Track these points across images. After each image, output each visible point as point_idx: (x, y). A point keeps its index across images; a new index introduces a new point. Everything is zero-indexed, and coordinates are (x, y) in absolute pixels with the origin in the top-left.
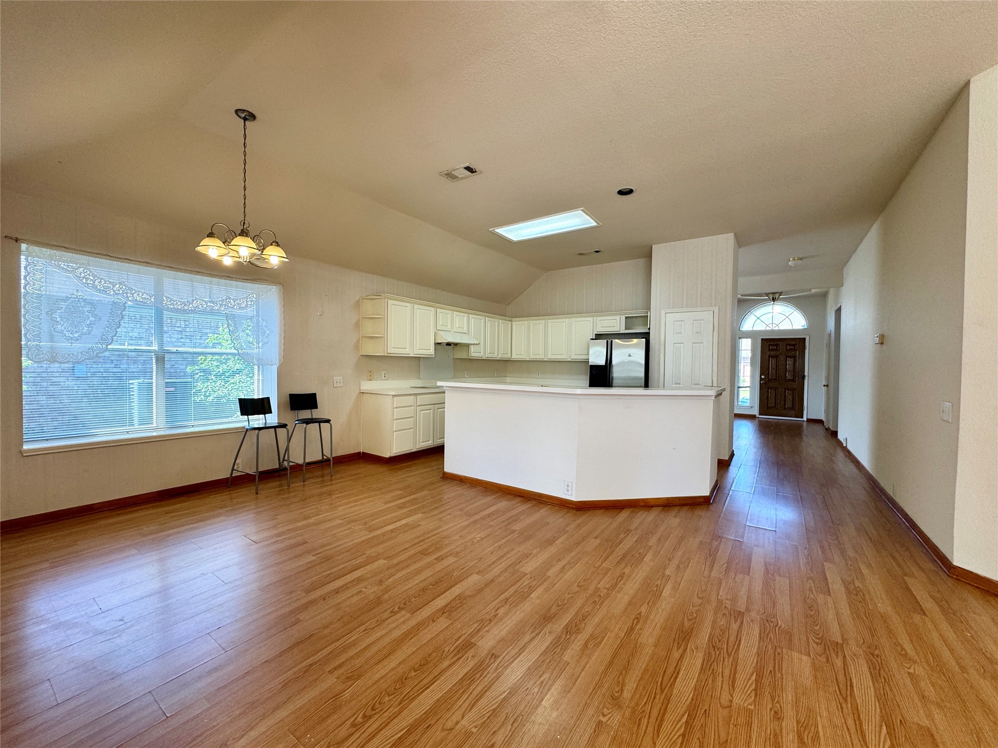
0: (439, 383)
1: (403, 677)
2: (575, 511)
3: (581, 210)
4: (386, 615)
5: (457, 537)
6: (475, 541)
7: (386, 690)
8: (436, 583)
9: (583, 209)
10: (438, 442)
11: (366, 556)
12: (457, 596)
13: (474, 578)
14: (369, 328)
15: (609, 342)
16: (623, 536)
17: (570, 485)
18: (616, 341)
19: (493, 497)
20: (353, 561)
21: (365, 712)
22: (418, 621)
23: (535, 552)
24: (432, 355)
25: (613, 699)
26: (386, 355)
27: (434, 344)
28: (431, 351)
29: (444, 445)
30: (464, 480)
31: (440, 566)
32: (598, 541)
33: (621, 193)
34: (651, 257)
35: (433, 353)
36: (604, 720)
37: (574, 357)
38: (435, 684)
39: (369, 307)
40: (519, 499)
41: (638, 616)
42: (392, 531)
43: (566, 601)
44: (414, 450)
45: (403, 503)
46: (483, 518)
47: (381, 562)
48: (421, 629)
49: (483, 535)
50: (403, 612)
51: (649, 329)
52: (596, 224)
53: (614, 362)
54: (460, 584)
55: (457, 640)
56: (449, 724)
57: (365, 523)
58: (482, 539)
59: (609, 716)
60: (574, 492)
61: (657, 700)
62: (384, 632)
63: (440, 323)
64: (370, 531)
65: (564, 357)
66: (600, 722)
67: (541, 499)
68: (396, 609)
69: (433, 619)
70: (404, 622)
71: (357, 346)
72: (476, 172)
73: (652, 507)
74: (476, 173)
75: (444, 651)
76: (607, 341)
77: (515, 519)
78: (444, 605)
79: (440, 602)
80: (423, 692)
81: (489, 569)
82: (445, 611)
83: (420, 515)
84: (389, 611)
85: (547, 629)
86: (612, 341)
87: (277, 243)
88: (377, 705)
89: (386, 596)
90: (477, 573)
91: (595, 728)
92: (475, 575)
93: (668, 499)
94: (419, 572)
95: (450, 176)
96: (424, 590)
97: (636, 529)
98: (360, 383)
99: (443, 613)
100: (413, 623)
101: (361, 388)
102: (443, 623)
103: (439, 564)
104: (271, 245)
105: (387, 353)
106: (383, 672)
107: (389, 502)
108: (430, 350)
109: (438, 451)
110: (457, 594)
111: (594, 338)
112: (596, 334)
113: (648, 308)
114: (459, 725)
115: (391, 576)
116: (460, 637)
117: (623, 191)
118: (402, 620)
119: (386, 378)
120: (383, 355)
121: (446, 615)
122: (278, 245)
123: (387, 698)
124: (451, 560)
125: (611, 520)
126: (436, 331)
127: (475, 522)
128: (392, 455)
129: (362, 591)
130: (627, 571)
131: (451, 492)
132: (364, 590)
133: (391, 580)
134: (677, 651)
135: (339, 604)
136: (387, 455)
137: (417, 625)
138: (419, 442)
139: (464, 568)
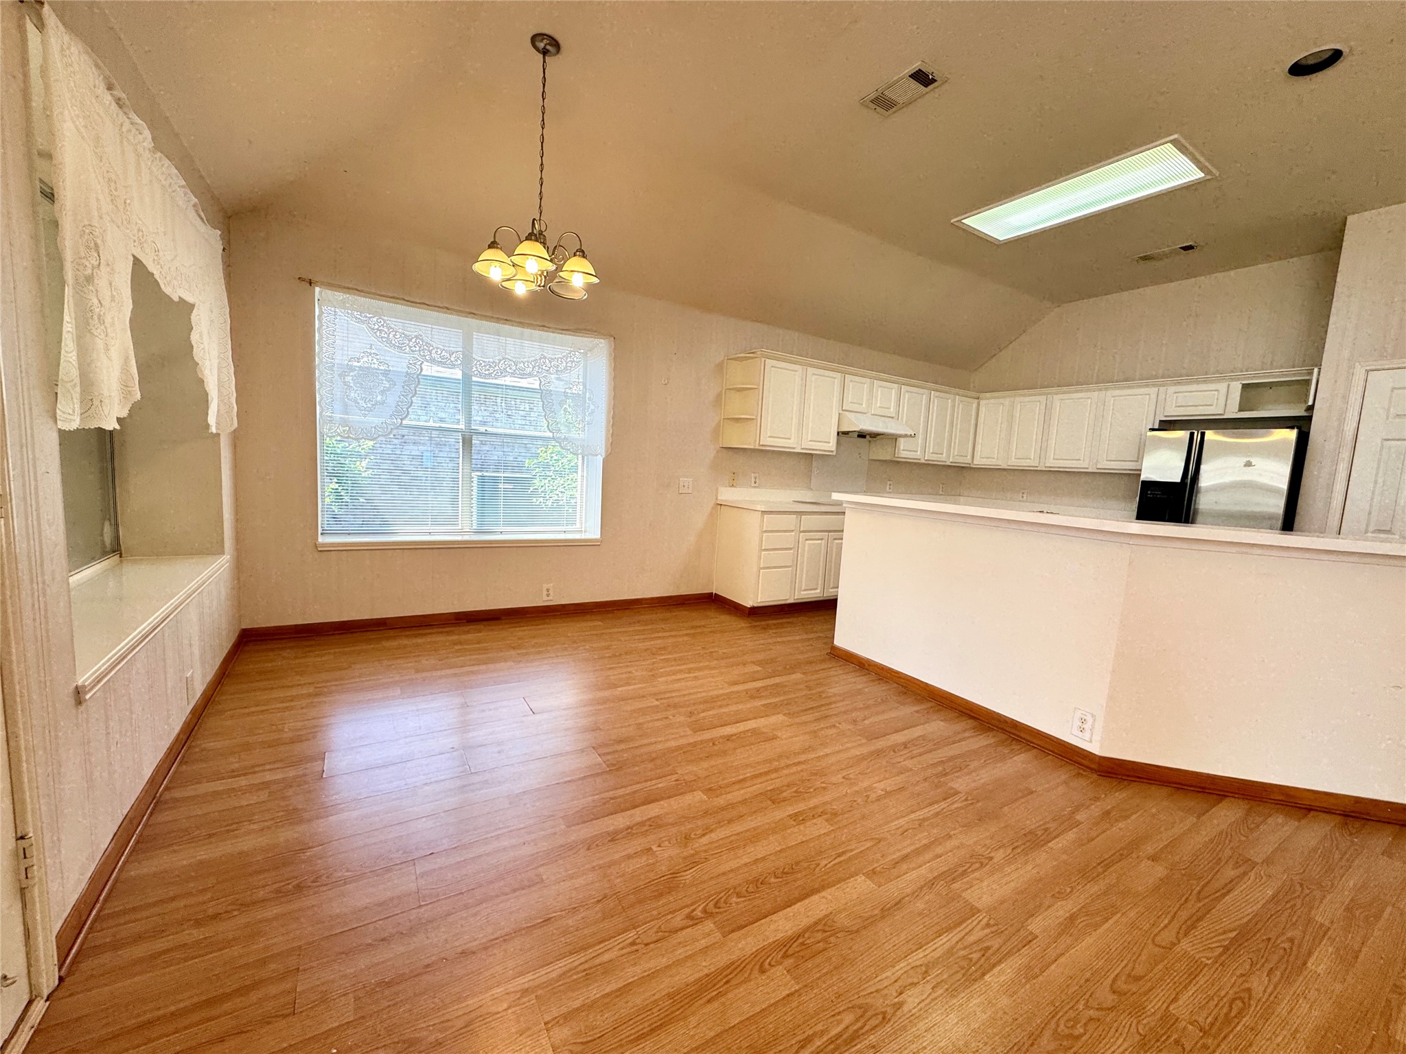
0: (836, 496)
2: (1095, 776)
3: (1171, 142)
4: (678, 920)
5: (837, 778)
6: (873, 796)
8: (786, 873)
9: (1176, 136)
10: (828, 594)
11: (674, 777)
12: (820, 920)
13: (859, 886)
14: (735, 406)
15: (1197, 437)
16: (1230, 873)
17: (1090, 720)
18: (1210, 435)
19: (916, 708)
20: (654, 782)
22: (734, 957)
23: (999, 856)
24: (832, 451)
26: (757, 447)
27: (836, 434)
28: (831, 445)
29: (836, 600)
30: (867, 666)
31: (797, 835)
32: (1160, 870)
33: (1299, 70)
35: (834, 448)
37: (1106, 464)
39: (737, 374)
40: (971, 723)
42: (729, 738)
44: (791, 601)
45: (758, 690)
46: (894, 749)
47: (699, 796)
48: (733, 982)
49: (889, 784)
50: (709, 925)
51: (1311, 408)
52: (1200, 175)
53: (1205, 481)
54: (829, 890)
57: (691, 714)
58: (888, 794)
60: (1096, 737)
62: (664, 961)
63: (849, 397)
64: (695, 731)
65: (1084, 464)
67: (1018, 733)
68: (698, 913)
69: (761, 962)
70: (705, 951)
71: (717, 432)
72: (934, 81)
73: (1310, 810)
74: (936, 84)
76: (1192, 434)
77: (958, 765)
78: (790, 933)
79: (782, 925)
81: (895, 872)
82: (790, 952)
83: (781, 717)
84: (684, 912)
86: (1203, 435)
89: (688, 876)
90: (867, 875)
92: (864, 877)
93: (1358, 800)
94: (755, 836)
95: (883, 103)
96: (759, 882)
97: (1268, 861)
98: (717, 489)
99: (785, 956)
100: (721, 959)
101: (719, 498)
102: (779, 982)
103: (796, 830)
105: (759, 445)
107: (736, 683)
108: (829, 443)
109: (827, 607)
110: (821, 915)
111: (1157, 427)
112: (1160, 421)
113: (1316, 359)
115: (708, 830)
117: (1304, 62)
119: (757, 485)
120: (752, 447)
121: (791, 961)
122: (584, 256)
124: (818, 827)
125: (1192, 819)
126: (841, 412)
127: (878, 753)
128: (755, 605)
129: (650, 850)
131: (843, 682)
132: (654, 848)
133: (705, 840)
135: (609, 865)
136: (749, 603)
137: (728, 967)
138: (800, 590)
139: (843, 853)
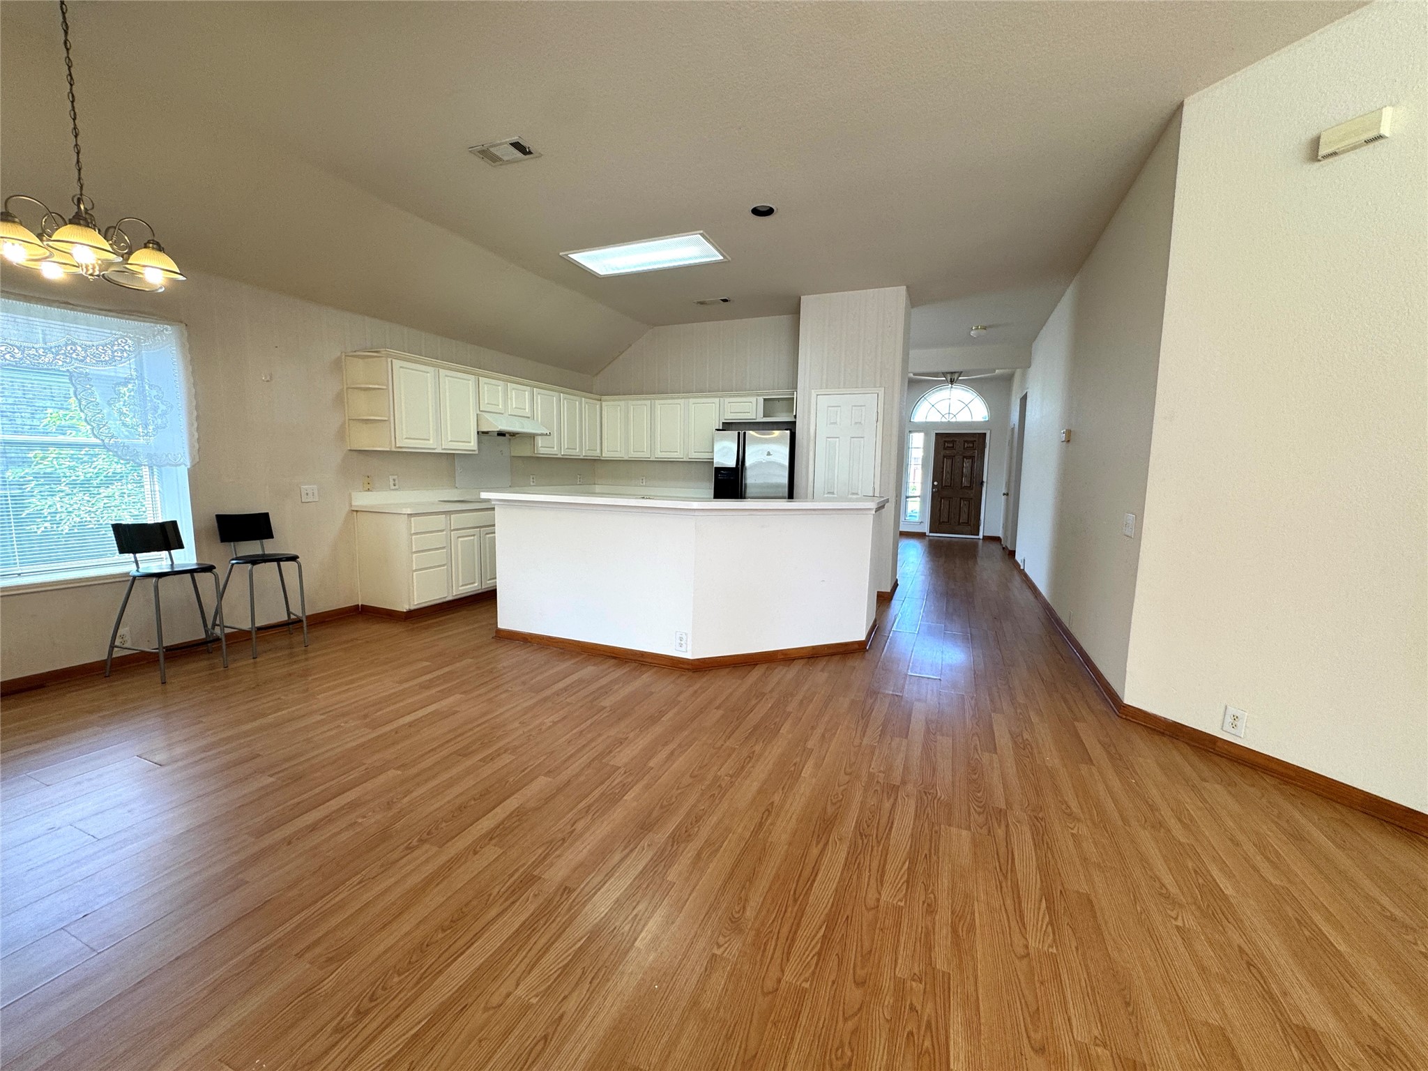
0: (484, 495)
1: (423, 944)
2: (691, 673)
3: (700, 234)
4: (396, 855)
5: (516, 724)
6: (544, 728)
7: (395, 967)
8: (483, 795)
9: (702, 232)
10: (487, 585)
11: (363, 767)
12: (514, 811)
13: (542, 781)
14: (360, 405)
15: (742, 433)
16: (754, 702)
17: (684, 637)
18: (750, 433)
19: (573, 661)
20: (343, 777)
21: (359, 1005)
22: (450, 856)
23: (631, 735)
24: (474, 451)
25: (732, 922)
26: (394, 449)
27: (476, 433)
28: (472, 444)
29: (496, 590)
30: (530, 639)
31: (487, 771)
32: (721, 712)
33: (756, 212)
34: (799, 313)
35: (476, 448)
36: (718, 952)
37: (694, 455)
38: (475, 945)
39: (358, 371)
40: (612, 661)
41: (770, 807)
42: (410, 725)
43: (674, 800)
44: (450, 598)
45: (430, 680)
46: (557, 694)
47: (392, 773)
48: (454, 868)
49: (555, 717)
50: (426, 846)
51: (795, 417)
52: (722, 258)
53: (748, 463)
54: (518, 793)
55: (511, 876)
56: (496, 1000)
57: (365, 716)
58: (555, 723)
59: (726, 945)
60: (689, 648)
61: (788, 914)
62: (393, 880)
63: (485, 398)
64: (374, 728)
65: (679, 455)
66: (714, 955)
67: (644, 660)
68: (414, 843)
69: (474, 850)
70: (427, 861)
71: (341, 434)
72: (530, 153)
73: (794, 660)
74: (531, 156)
75: (490, 895)
76: (739, 433)
77: (605, 691)
78: (492, 826)
79: (486, 824)
80: (455, 960)
81: (564, 767)
82: (495, 835)
83: (458, 696)
84: (402, 847)
85: (645, 843)
86: (745, 433)
87: (158, 244)
88: (380, 992)
89: (398, 826)
90: (546, 775)
91: (706, 966)
92: (543, 777)
93: (814, 648)
94: (451, 783)
95: (486, 154)
96: (461, 808)
97: (771, 692)
98: (350, 495)
99: (491, 839)
100: (443, 858)
101: (353, 504)
102: (491, 852)
103: (485, 767)
104: (146, 247)
105: (396, 447)
106: (390, 941)
107: (407, 681)
108: (470, 442)
109: (488, 598)
110: (513, 809)
111: (721, 428)
112: (723, 423)
113: (794, 386)
114: (511, 998)
115: (409, 792)
116: (517, 870)
117: (759, 208)
118: (423, 858)
119: (396, 487)
120: (388, 449)
121: (494, 842)
122: (160, 248)
123: (396, 979)
124: (507, 758)
125: (740, 681)
126: (478, 412)
127: (545, 700)
128: (413, 608)
129: (356, 822)
130: (757, 748)
131: (509, 658)
132: (360, 820)
133: (406, 799)
134: (816, 846)
135: (315, 847)
136: (404, 607)
137: (449, 861)
138: (458, 586)
139: (526, 769)
